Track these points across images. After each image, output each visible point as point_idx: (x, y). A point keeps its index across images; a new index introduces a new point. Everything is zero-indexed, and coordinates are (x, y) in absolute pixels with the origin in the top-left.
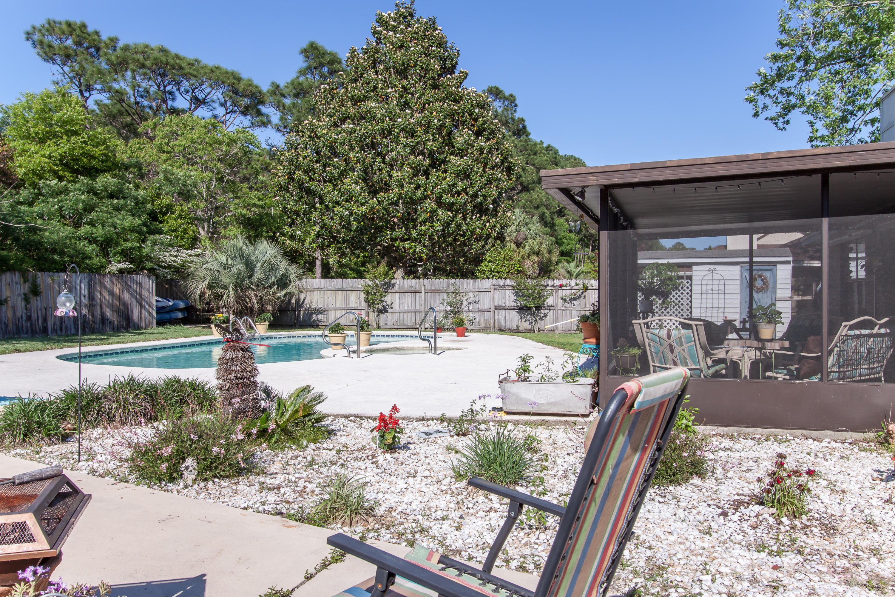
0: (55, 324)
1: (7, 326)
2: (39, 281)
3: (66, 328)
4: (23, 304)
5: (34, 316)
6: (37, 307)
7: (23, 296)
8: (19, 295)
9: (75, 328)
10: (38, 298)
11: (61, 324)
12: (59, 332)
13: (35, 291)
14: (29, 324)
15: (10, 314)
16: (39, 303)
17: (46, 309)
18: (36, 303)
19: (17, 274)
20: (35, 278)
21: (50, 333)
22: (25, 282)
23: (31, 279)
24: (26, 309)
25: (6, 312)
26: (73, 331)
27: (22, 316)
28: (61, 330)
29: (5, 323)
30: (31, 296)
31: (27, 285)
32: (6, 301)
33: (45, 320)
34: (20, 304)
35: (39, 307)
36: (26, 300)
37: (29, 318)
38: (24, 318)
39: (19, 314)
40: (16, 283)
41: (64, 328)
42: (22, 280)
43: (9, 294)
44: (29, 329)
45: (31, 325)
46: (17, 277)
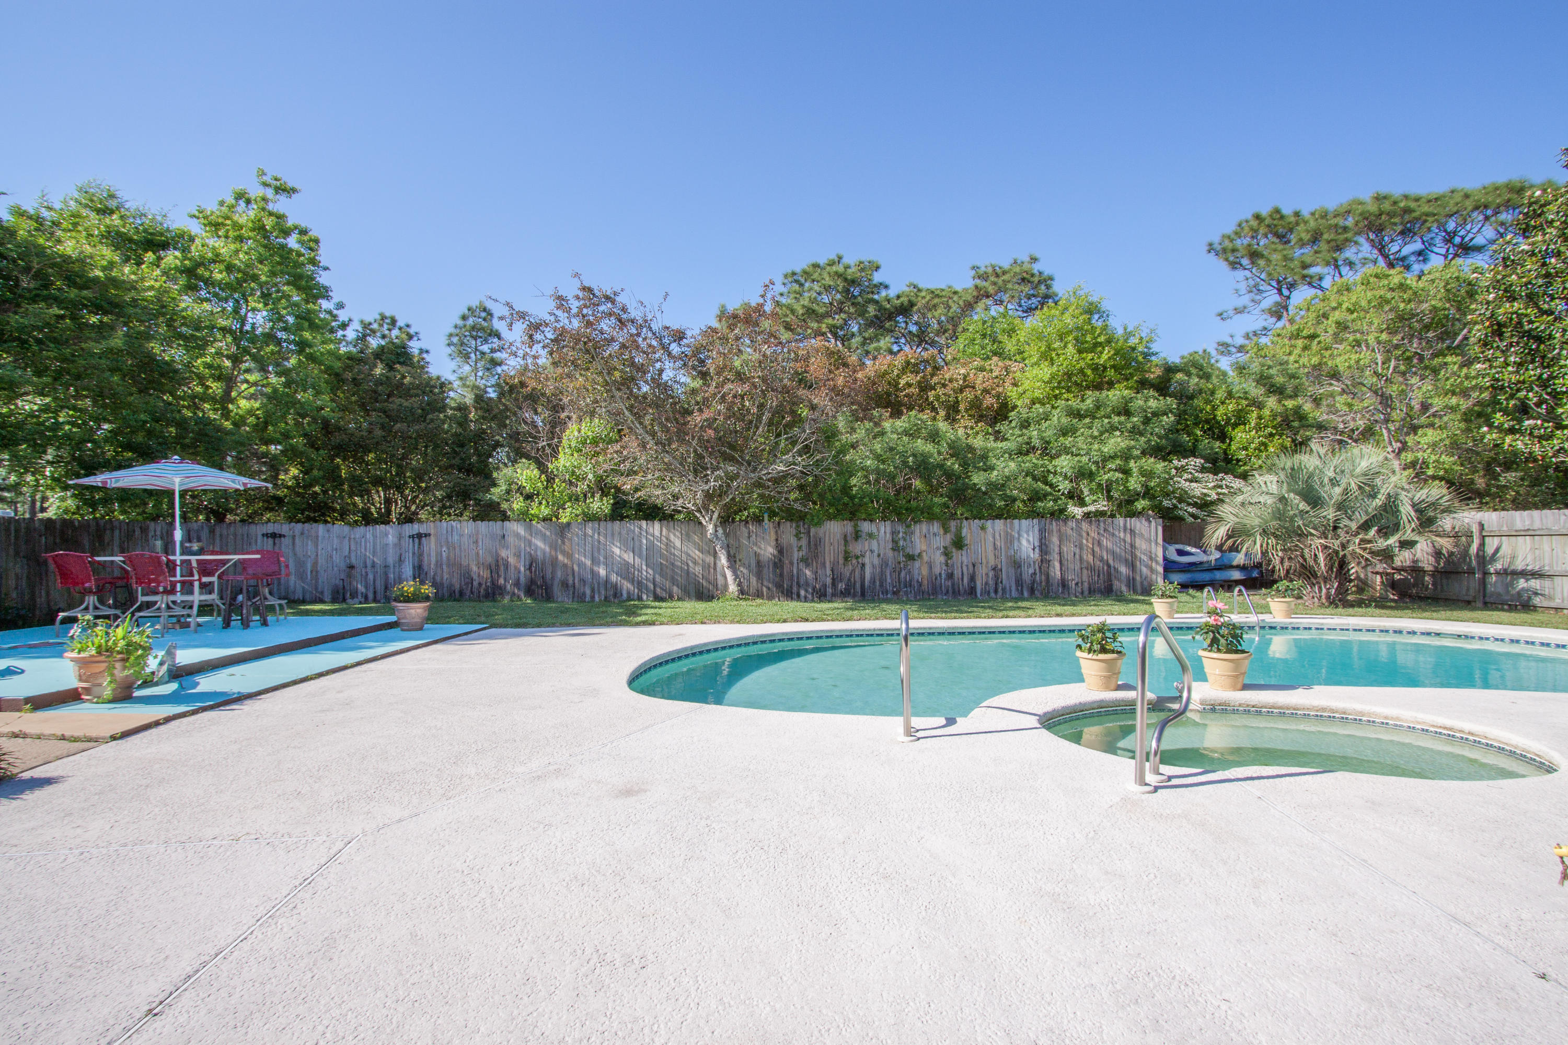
0: (986, 583)
1: (920, 584)
2: (964, 532)
3: (1004, 590)
4: (942, 559)
5: (958, 573)
6: (962, 563)
7: (942, 549)
8: (938, 548)
9: (1017, 590)
10: (964, 552)
11: (996, 584)
12: (992, 594)
13: (959, 543)
14: (950, 584)
15: (925, 571)
16: (964, 558)
17: (974, 566)
18: (961, 559)
19: (935, 524)
20: (959, 529)
21: (979, 595)
22: (945, 533)
23: (953, 529)
24: (947, 565)
25: (920, 568)
26: (1014, 594)
27: (940, 574)
28: (996, 592)
29: (918, 581)
30: (954, 550)
31: (948, 536)
32: (920, 555)
33: (972, 578)
34: (939, 559)
35: (965, 563)
36: (947, 554)
37: (950, 576)
38: (943, 576)
39: (937, 570)
40: (935, 534)
41: (1000, 590)
42: (942, 532)
43: (924, 548)
44: (950, 589)
45: (953, 585)
46: (936, 527)
